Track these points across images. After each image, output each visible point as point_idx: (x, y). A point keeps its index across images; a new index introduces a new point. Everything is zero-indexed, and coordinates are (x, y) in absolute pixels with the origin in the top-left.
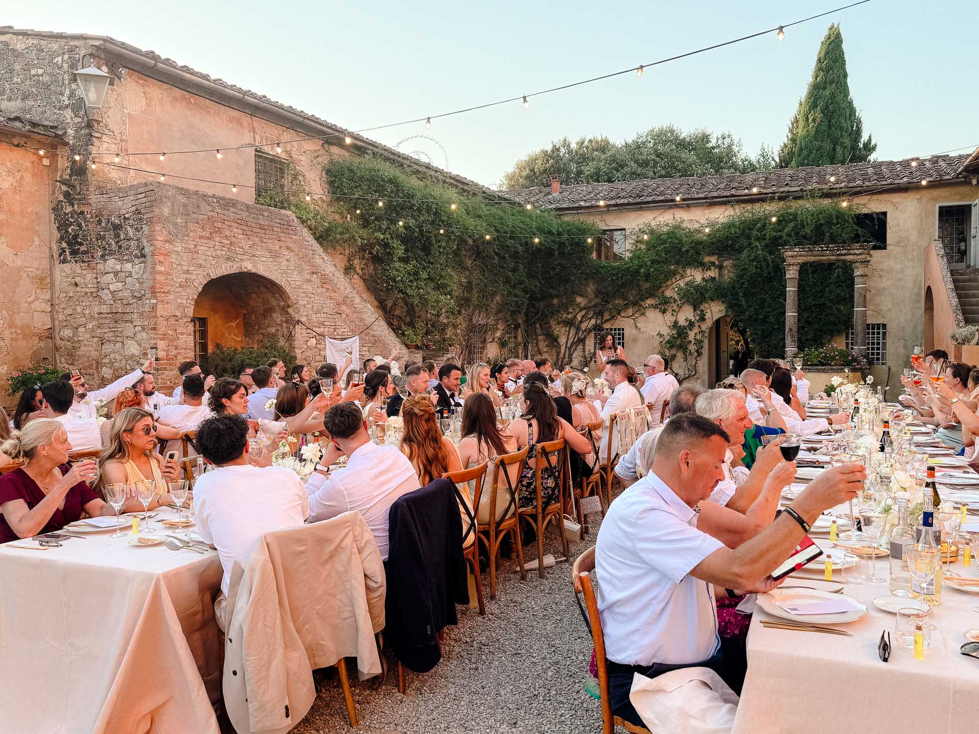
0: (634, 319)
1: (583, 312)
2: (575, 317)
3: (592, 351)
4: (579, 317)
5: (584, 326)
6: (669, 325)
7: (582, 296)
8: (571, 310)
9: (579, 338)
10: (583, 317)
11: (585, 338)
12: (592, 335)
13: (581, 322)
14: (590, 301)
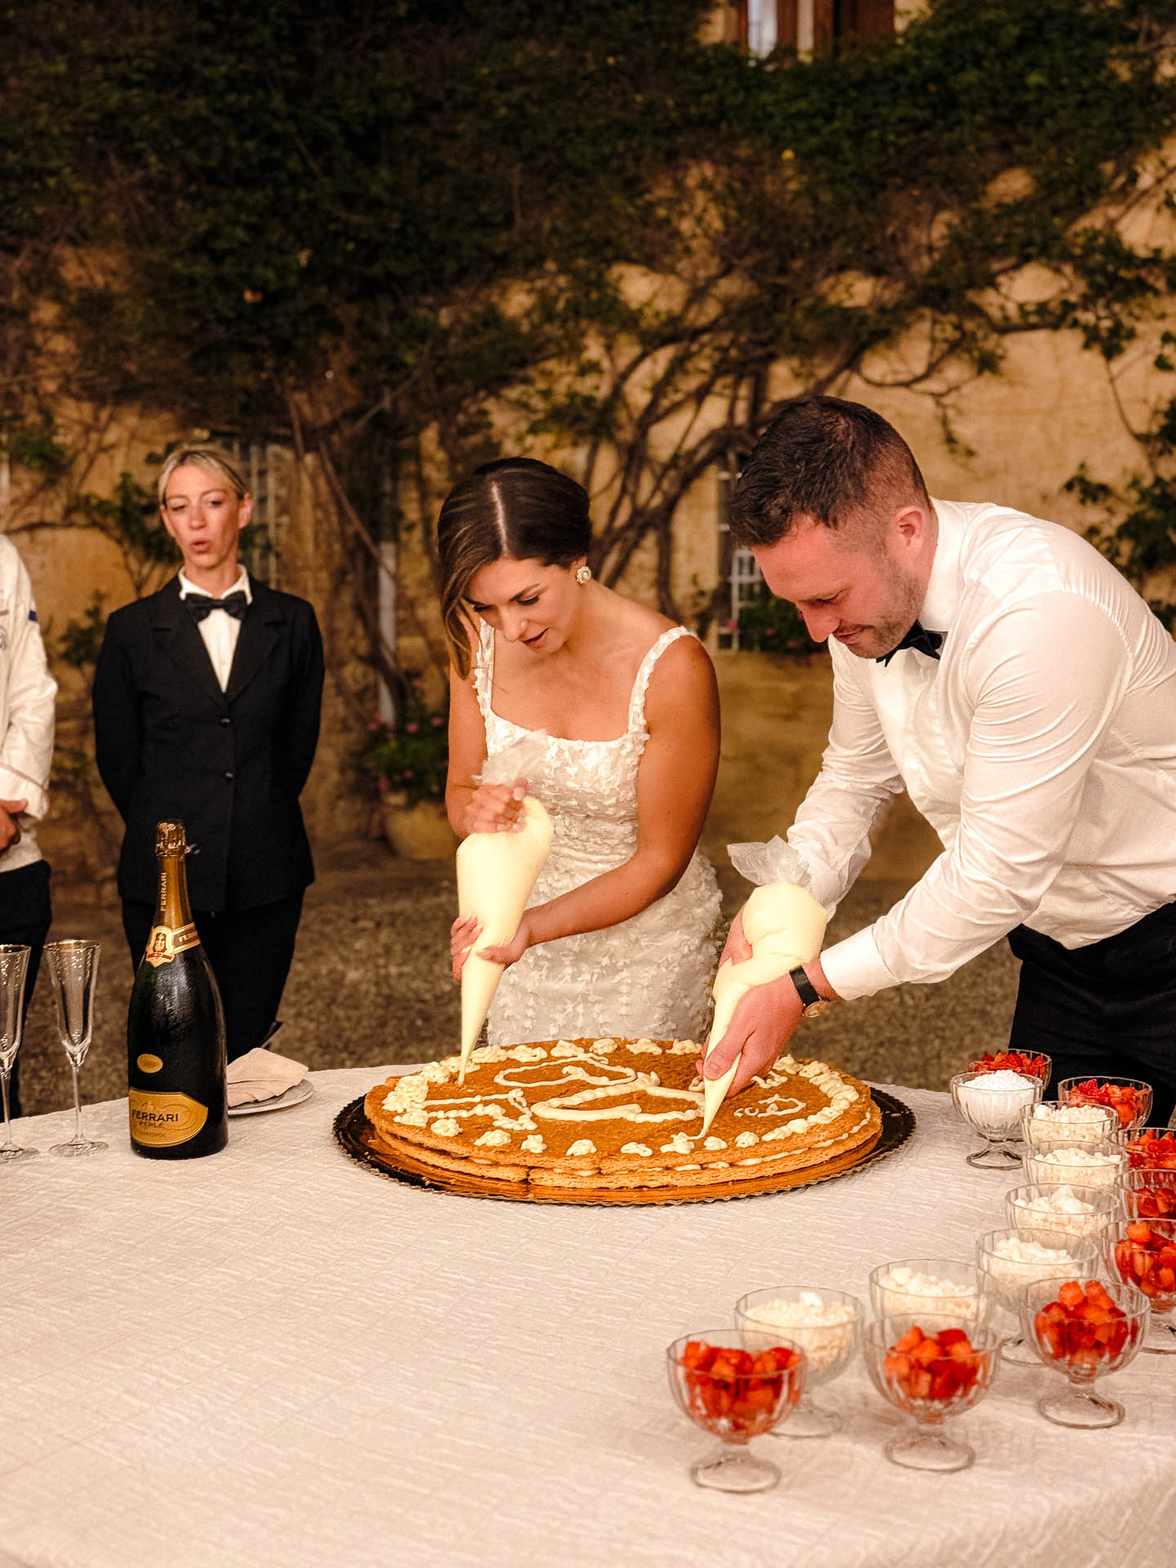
0: (937, 397)
1: (664, 357)
2: (617, 393)
3: (710, 582)
4: (638, 395)
5: (667, 437)
6: (1140, 426)
7: (651, 262)
8: (594, 350)
9: (637, 513)
10: (659, 389)
11: (670, 506)
12: (709, 487)
13: (652, 415)
14: (698, 294)
